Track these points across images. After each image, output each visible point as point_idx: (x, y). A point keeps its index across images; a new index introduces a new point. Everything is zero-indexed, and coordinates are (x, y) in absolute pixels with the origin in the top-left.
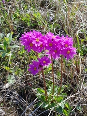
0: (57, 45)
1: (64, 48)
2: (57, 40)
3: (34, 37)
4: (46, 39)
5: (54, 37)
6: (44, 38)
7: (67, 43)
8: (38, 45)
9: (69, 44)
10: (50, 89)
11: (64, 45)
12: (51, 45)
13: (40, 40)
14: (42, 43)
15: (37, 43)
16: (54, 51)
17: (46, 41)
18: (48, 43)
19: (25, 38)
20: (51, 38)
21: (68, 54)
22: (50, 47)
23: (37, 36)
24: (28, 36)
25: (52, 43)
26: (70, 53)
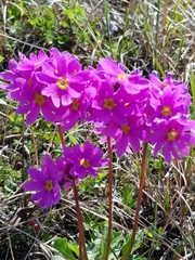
0: (132, 106)
1: (158, 121)
2: (134, 90)
3: (50, 73)
4: (95, 84)
5: (123, 78)
6: (85, 76)
7: (168, 100)
8: (65, 104)
9: (177, 105)
10: (97, 242)
11: (160, 108)
12: (109, 103)
13: (72, 85)
14: (77, 95)
15: (61, 93)
16: (119, 127)
17: (93, 91)
18: (100, 98)
19: (19, 74)
20: (113, 80)
21: (171, 143)
22: (106, 111)
23: (64, 70)
24: (32, 67)
25: (116, 99)
26: (178, 137)
